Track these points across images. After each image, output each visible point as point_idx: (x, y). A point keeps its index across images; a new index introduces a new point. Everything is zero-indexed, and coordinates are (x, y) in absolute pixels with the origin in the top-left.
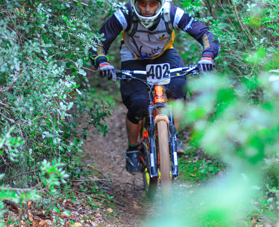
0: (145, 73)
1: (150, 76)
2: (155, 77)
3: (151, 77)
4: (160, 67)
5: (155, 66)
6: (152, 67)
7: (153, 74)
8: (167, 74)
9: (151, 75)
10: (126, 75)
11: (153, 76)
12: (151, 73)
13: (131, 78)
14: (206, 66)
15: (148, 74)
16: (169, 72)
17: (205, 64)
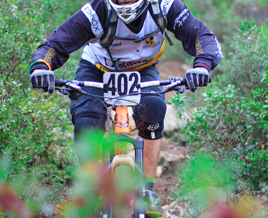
0: (101, 85)
1: (108, 91)
2: (117, 93)
3: (110, 92)
4: (125, 77)
5: (117, 74)
6: (113, 77)
7: (114, 87)
8: (135, 89)
9: (110, 89)
10: (71, 88)
11: (113, 90)
12: (111, 86)
13: (80, 92)
14: (198, 78)
15: (106, 89)
16: (139, 87)
17: (198, 74)
